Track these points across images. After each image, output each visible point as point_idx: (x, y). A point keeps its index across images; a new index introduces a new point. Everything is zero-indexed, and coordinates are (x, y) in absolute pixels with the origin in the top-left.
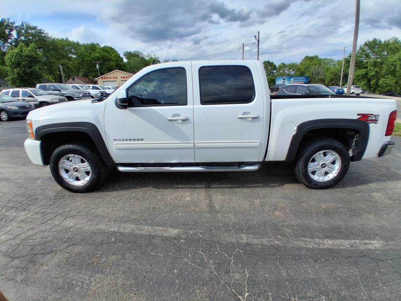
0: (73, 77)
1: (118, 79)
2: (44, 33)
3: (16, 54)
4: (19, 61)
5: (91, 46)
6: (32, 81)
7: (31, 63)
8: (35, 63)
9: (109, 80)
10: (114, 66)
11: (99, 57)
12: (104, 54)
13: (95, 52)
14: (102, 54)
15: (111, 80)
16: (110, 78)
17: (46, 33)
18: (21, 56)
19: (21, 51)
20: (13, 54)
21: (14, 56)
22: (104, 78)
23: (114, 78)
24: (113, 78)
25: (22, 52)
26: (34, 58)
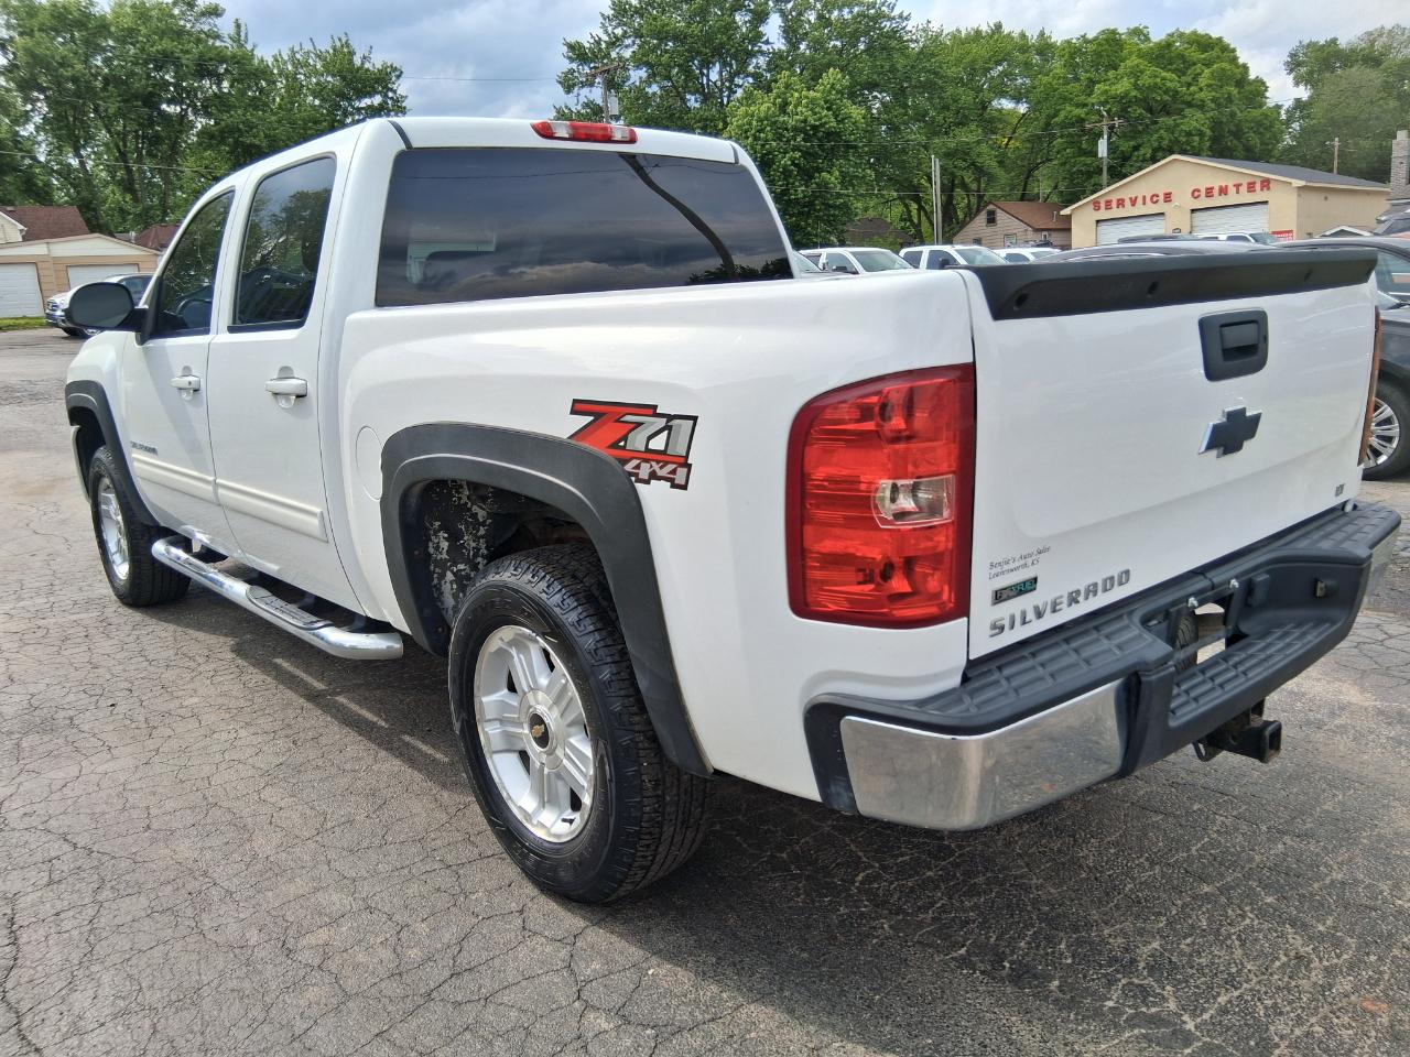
0: (991, 207)
1: (1176, 202)
2: (891, 19)
3: (760, 120)
4: (769, 153)
5: (1100, 44)
6: (809, 234)
7: (815, 156)
8: (831, 154)
9: (1128, 211)
10: (1201, 134)
11: (1127, 94)
12: (1156, 76)
13: (1111, 74)
14: (1146, 80)
15: (1139, 210)
16: (1134, 202)
17: (901, 16)
18: (779, 133)
19: (783, 108)
20: (750, 124)
21: (753, 132)
22: (1103, 205)
23: (1154, 199)
24: (1148, 199)
25: (785, 112)
26: (829, 135)
